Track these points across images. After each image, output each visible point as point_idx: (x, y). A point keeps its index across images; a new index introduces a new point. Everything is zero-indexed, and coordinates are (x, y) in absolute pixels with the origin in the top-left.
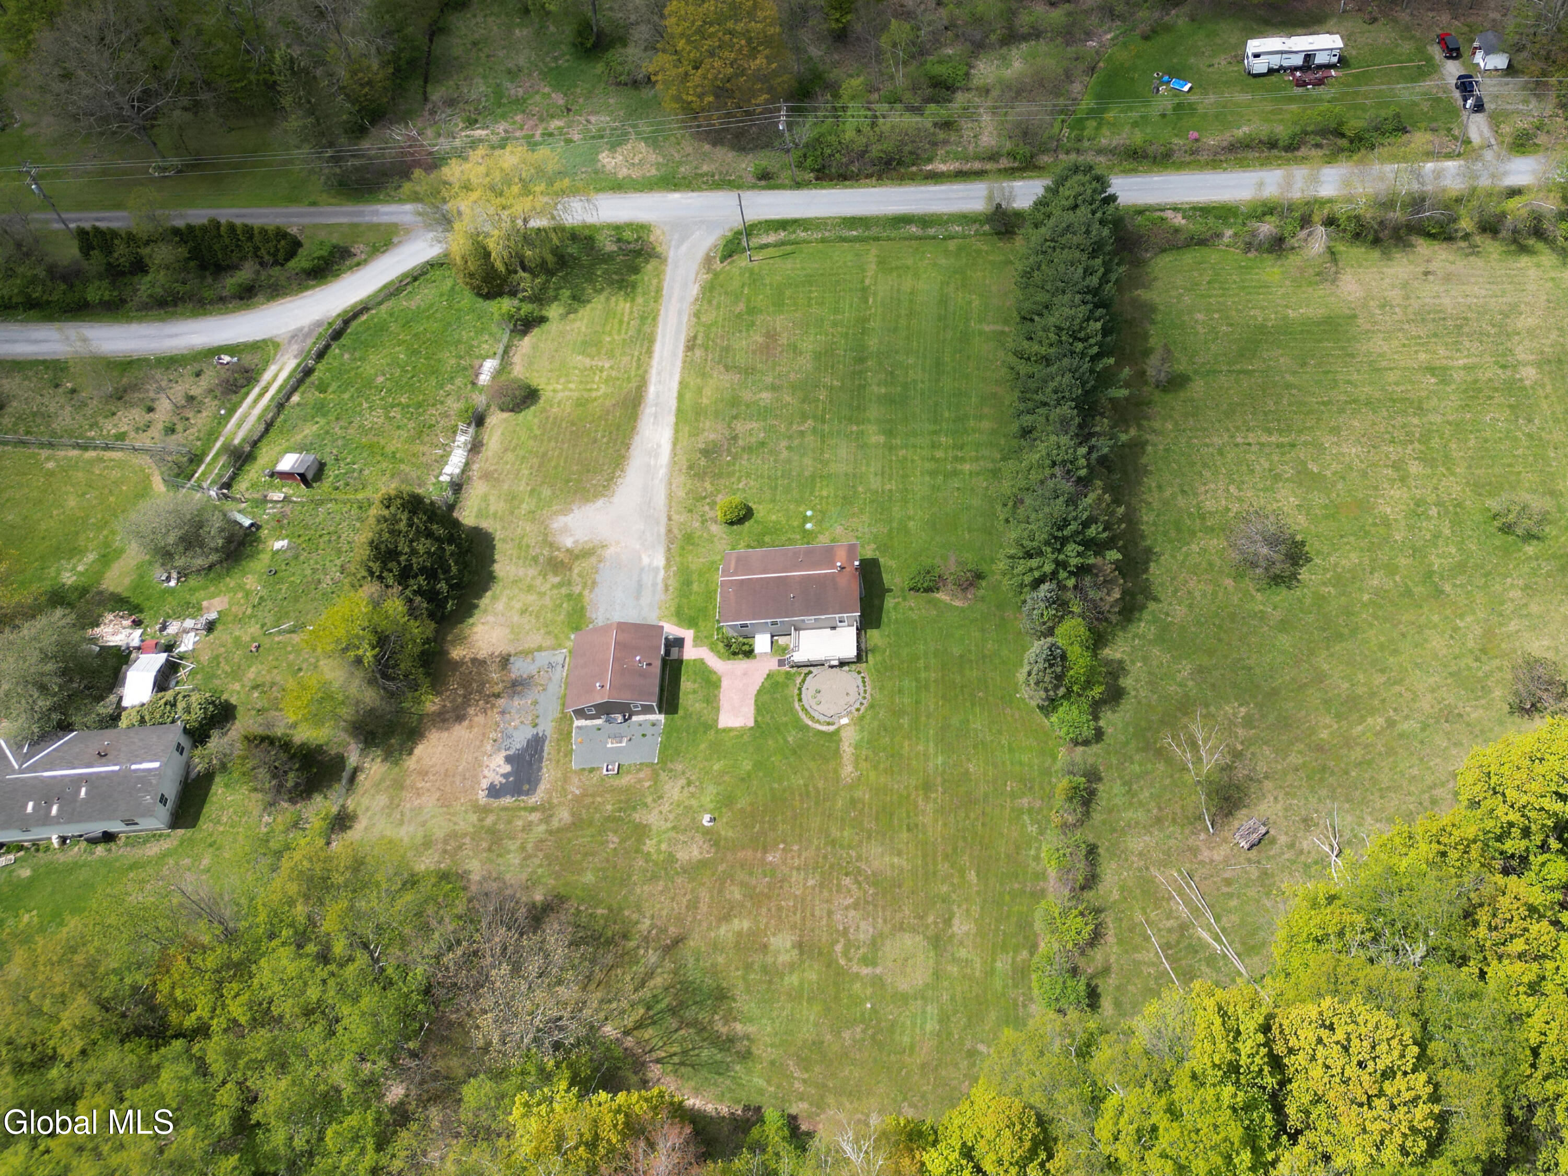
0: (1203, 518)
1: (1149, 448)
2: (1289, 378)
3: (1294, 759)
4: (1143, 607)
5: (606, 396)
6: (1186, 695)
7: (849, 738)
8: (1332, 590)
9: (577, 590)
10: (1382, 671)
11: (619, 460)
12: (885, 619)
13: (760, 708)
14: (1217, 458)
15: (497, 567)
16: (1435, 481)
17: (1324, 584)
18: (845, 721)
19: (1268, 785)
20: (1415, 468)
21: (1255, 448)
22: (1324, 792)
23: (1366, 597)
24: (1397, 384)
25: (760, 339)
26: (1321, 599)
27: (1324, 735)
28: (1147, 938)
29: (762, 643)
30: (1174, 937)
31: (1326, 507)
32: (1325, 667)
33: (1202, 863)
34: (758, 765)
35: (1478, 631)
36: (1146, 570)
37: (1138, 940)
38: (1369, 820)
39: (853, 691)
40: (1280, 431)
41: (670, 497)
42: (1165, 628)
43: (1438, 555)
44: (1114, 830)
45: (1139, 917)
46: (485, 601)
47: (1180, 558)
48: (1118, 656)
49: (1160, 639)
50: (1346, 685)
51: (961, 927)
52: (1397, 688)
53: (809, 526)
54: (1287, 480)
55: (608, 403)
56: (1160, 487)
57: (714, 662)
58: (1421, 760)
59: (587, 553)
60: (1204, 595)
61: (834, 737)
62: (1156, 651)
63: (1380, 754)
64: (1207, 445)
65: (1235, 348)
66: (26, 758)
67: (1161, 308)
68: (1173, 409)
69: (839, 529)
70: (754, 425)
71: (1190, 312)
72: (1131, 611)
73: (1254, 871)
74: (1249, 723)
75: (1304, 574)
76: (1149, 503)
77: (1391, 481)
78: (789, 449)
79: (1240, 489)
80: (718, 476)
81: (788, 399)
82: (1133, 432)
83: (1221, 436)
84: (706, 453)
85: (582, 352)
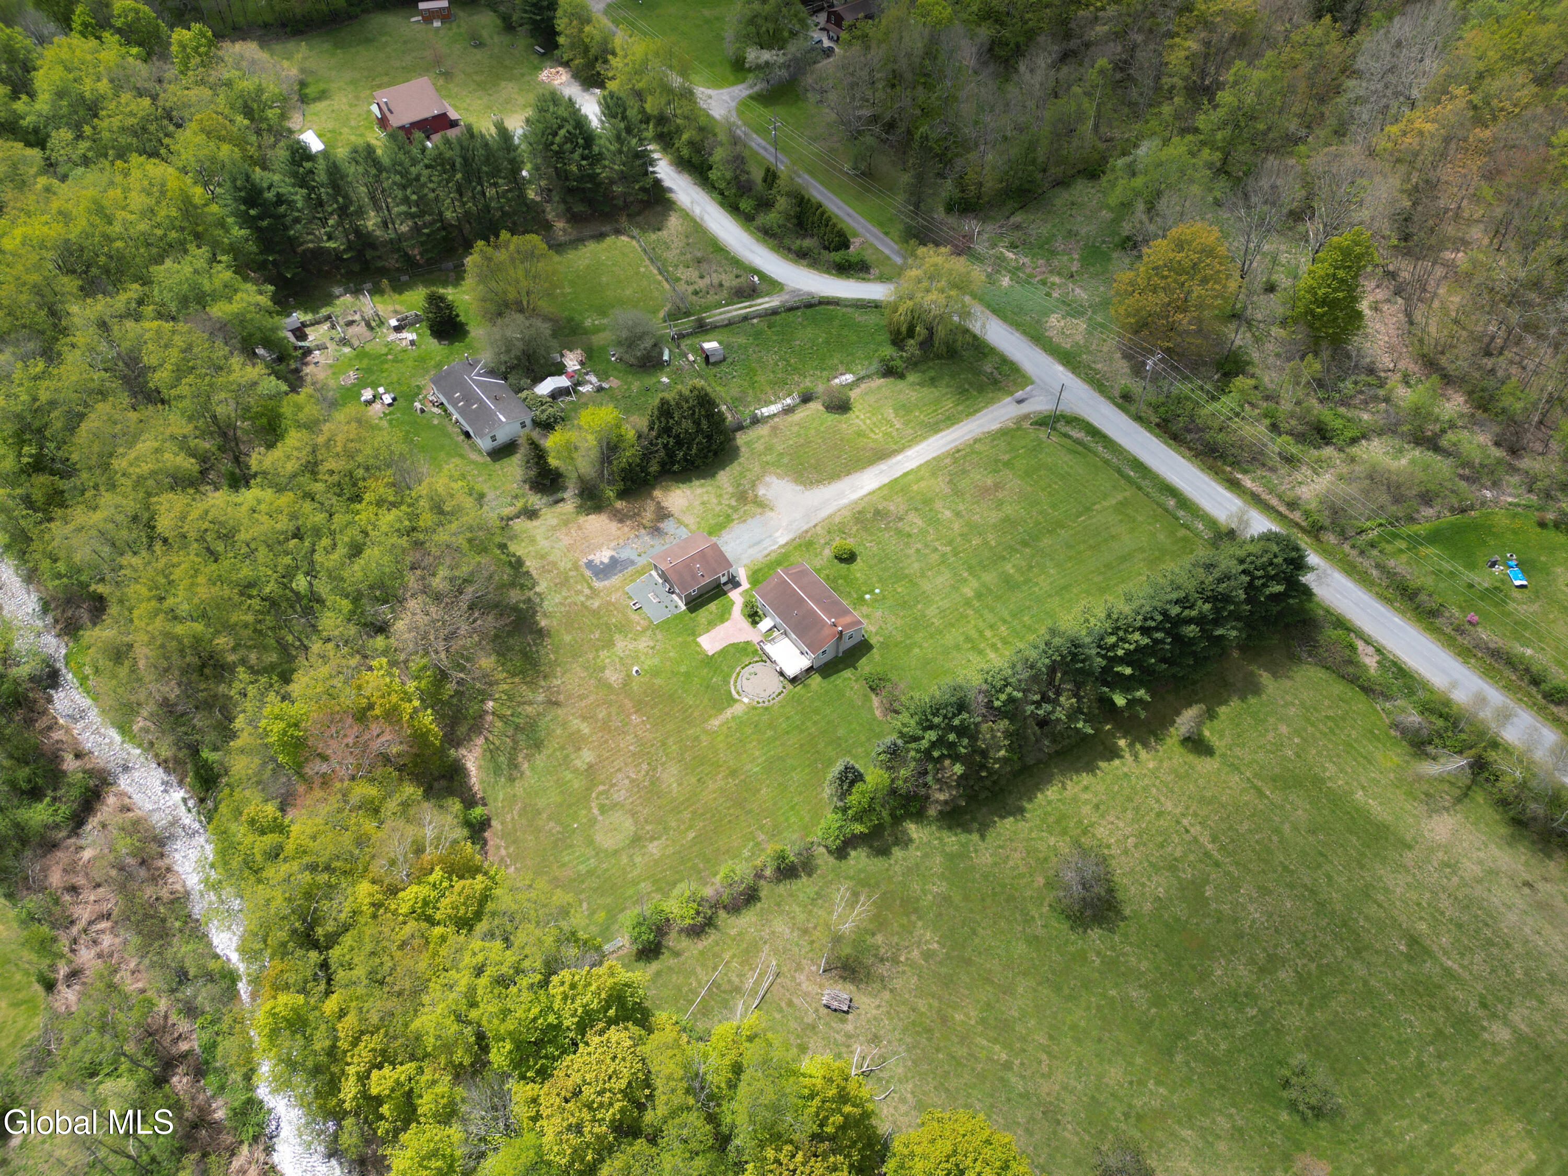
0: (1085, 832)
1: (1117, 762)
2: (1287, 828)
3: (922, 1005)
4: (969, 832)
5: (875, 441)
6: (918, 900)
7: (738, 709)
8: (1098, 961)
9: (735, 516)
10: (1051, 1037)
11: (834, 476)
12: (832, 678)
13: (723, 652)
14: (1153, 815)
15: (722, 473)
16: (1287, 999)
17: (1098, 954)
18: (746, 700)
19: (887, 995)
20: (1285, 975)
21: (1187, 837)
22: (909, 1040)
23: (1113, 992)
24: (1367, 918)
25: (989, 482)
26: (1081, 957)
27: (958, 1017)
28: (715, 969)
29: (766, 624)
30: (726, 987)
31: (1177, 920)
32: (1020, 990)
33: (793, 978)
34: (687, 674)
35: (1156, 1103)
36: (1002, 817)
37: (710, 964)
38: (910, 1086)
39: (768, 692)
40: (1222, 848)
41: (830, 516)
42: (963, 855)
43: (1206, 1036)
44: (778, 905)
45: (727, 956)
46: (696, 483)
47: (1033, 835)
48: (915, 836)
49: (951, 858)
50: (1016, 1015)
51: (654, 848)
52: (1044, 1057)
53: (867, 597)
54: (1178, 877)
55: (872, 445)
56: (1086, 788)
57: (737, 611)
58: (992, 1106)
59: (762, 505)
60: (1014, 869)
61: (731, 701)
62: (938, 859)
63: (973, 1070)
64: (1158, 801)
65: (1277, 770)
66: (479, 375)
67: (1264, 697)
68: (1170, 759)
69: (879, 613)
70: (919, 522)
71: (1281, 719)
72: (959, 825)
73: (810, 1018)
74: (928, 955)
75: (1095, 934)
76: (1064, 788)
77: (1252, 961)
78: (918, 551)
79: (1136, 846)
80: (866, 529)
81: (956, 526)
82: (1122, 743)
83: (1176, 806)
84: (877, 513)
85: (895, 409)
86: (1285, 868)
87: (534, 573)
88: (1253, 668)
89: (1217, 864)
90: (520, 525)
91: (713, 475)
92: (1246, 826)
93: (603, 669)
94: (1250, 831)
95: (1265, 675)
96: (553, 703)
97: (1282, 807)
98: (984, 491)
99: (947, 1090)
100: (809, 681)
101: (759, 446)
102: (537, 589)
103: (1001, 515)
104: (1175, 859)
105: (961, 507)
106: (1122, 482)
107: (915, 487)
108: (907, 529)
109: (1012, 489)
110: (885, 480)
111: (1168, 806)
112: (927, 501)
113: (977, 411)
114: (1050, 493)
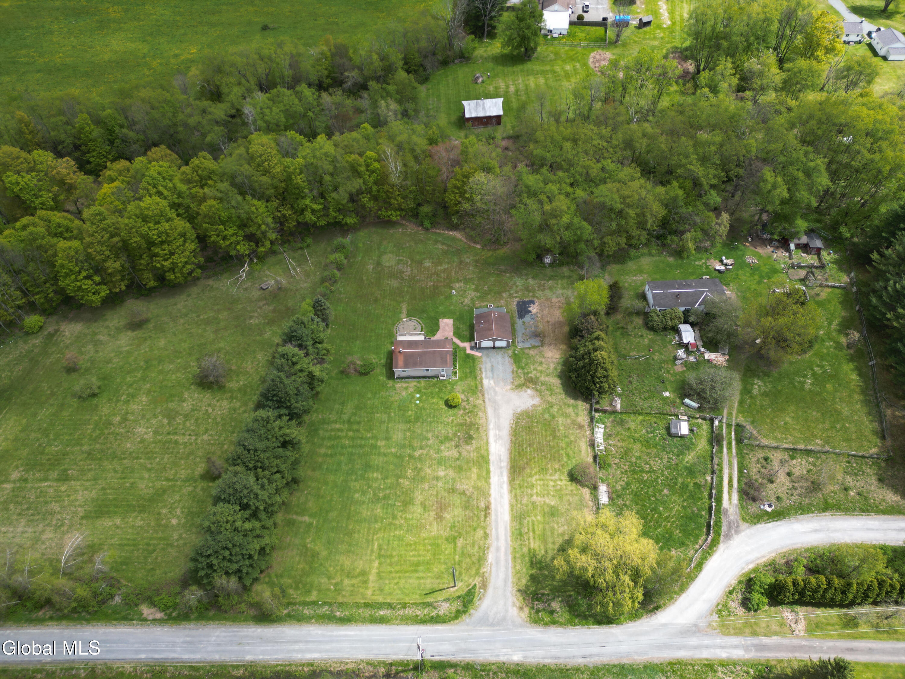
0: (231, 397)
5: (531, 476)
6: (271, 326)
7: (403, 315)
9: (520, 371)
11: (515, 433)
13: (437, 325)
14: (210, 428)
15: (559, 382)
16: (112, 413)
18: (405, 320)
20: (117, 419)
21: (188, 433)
22: (235, 297)
31: (172, 401)
38: (225, 289)
40: (171, 441)
41: (485, 412)
43: (136, 377)
51: (371, 267)
53: (418, 396)
54: (182, 415)
55: (529, 471)
57: (456, 341)
59: (519, 386)
60: (247, 362)
61: (409, 316)
64: (211, 435)
65: (165, 497)
66: (706, 296)
69: (404, 394)
70: (447, 454)
71: (178, 525)
74: (251, 317)
75: (198, 371)
77: (133, 413)
78: (428, 439)
79: (207, 411)
80: (463, 424)
81: (428, 471)
83: (202, 440)
84: (471, 438)
85: (552, 507)
87: (543, 282)
89: (169, 434)
91: (560, 377)
92: (166, 460)
93: (465, 283)
94: (163, 459)
96: (461, 263)
98: (442, 508)
101: (570, 410)
103: (418, 502)
104: (187, 420)
105: (440, 484)
106: (381, 599)
107: (475, 470)
108: (447, 445)
109: (430, 525)
110: (492, 458)
111: (205, 437)
112: (460, 469)
113: (515, 558)
114: (411, 545)
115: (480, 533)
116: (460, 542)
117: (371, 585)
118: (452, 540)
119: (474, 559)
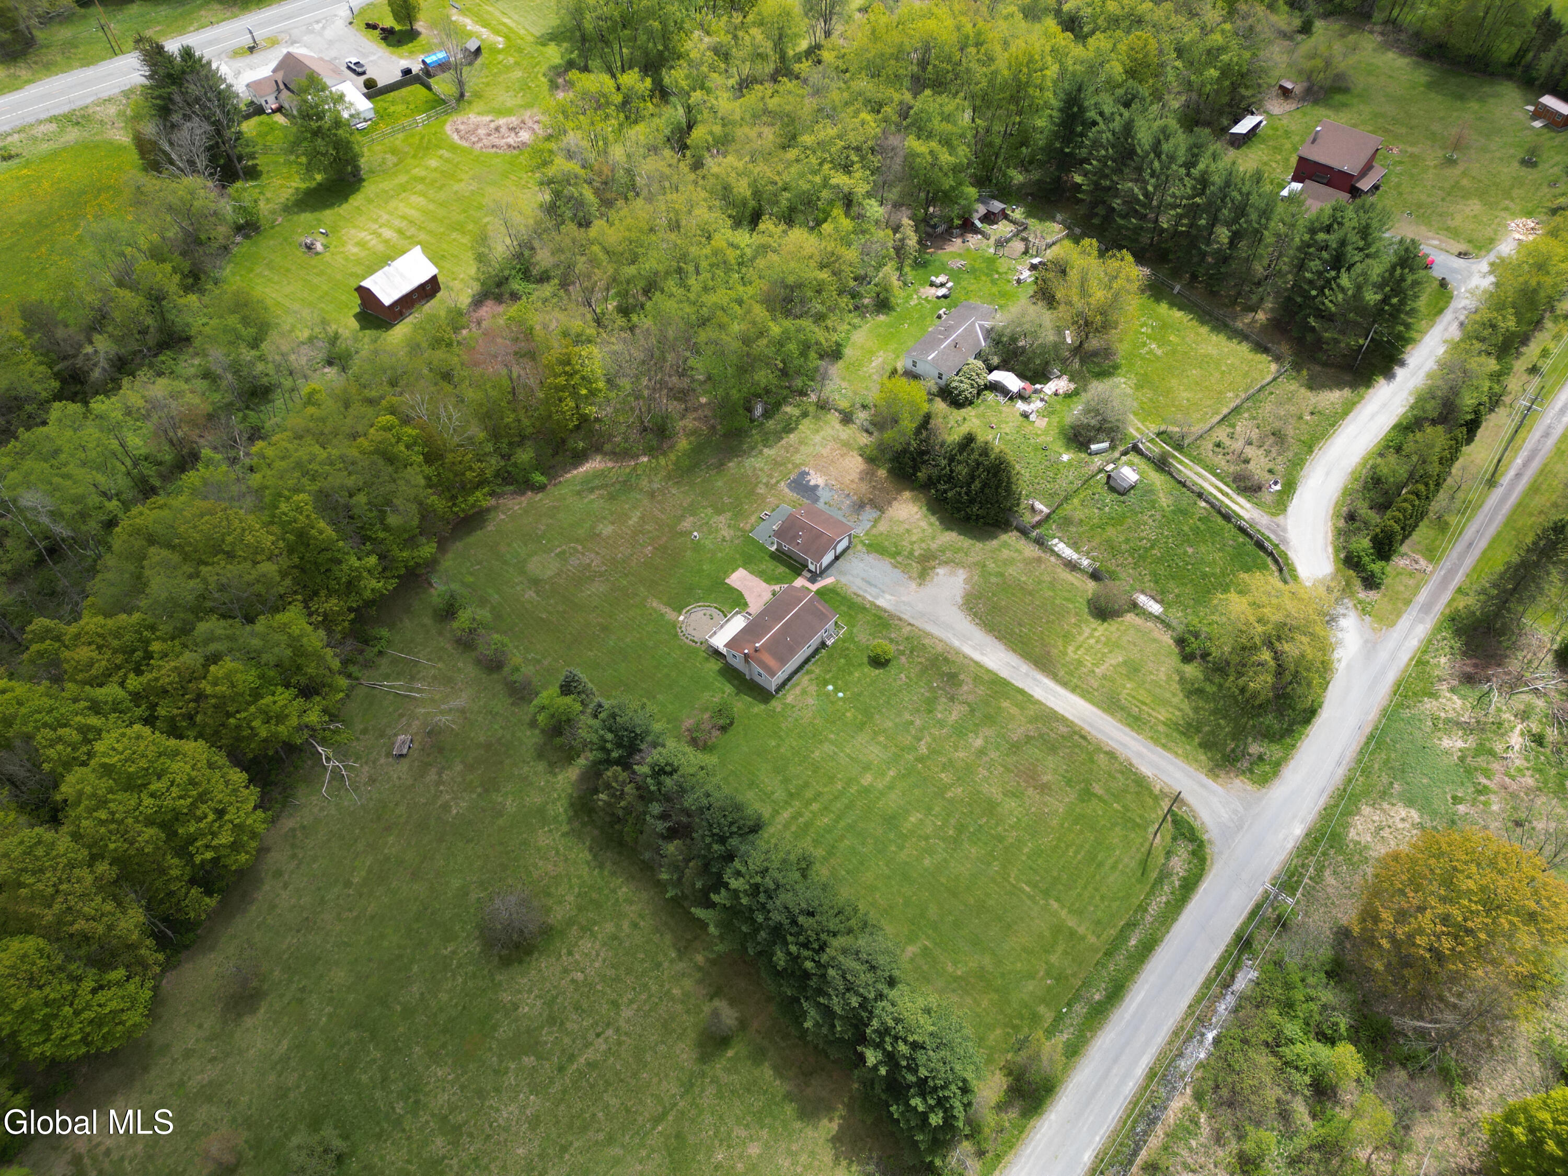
0: (583, 929)
1: (673, 954)
2: (616, 1151)
3: (401, 809)
4: (570, 821)
5: (1065, 654)
6: (498, 790)
7: (670, 615)
8: (445, 952)
9: (899, 558)
10: (372, 917)
11: (990, 627)
12: (720, 678)
13: (732, 589)
14: (614, 996)
16: (414, 1146)
17: (454, 952)
18: (682, 619)
19: (409, 782)
20: (439, 1145)
21: (591, 1036)
22: (371, 805)
23: (415, 968)
25: (1046, 778)
26: (449, 937)
27: (391, 839)
28: (429, 660)
30: (415, 671)
31: (495, 1028)
32: (415, 887)
34: (700, 571)
35: (312, 1015)
36: (591, 849)
37: (433, 656)
38: (333, 812)
39: (693, 633)
40: (581, 1074)
41: (928, 635)
42: (544, 820)
43: (374, 1061)
44: (485, 689)
45: (440, 665)
47: (575, 880)
48: (562, 777)
49: (541, 812)
50: (393, 886)
51: (530, 594)
52: (355, 913)
53: (830, 688)
54: (542, 1027)
55: (1054, 652)
56: (635, 926)
57: (782, 587)
58: (314, 877)
59: (923, 575)
60: (535, 866)
61: (679, 609)
62: (538, 800)
63: (345, 858)
64: (631, 1002)
65: (691, 1139)
66: (981, 327)
67: (798, 1125)
68: (688, 1012)
69: (811, 701)
70: (954, 717)
71: (767, 1146)
72: (576, 812)
73: (389, 732)
74: (446, 807)
75: (475, 947)
76: (631, 903)
77: (453, 1109)
79: (573, 981)
80: (924, 670)
81: (962, 754)
82: (700, 959)
83: (628, 1021)
84: (953, 676)
85: (1125, 663)
86: (564, 1149)
87: (783, 442)
88: (841, 1110)
89: (561, 1069)
90: (834, 418)
91: (949, 528)
92: (613, 1101)
93: (693, 514)
94: (607, 1106)
95: (834, 1126)
96: (652, 495)
97: (643, 1146)
98: (1031, 776)
99: (329, 840)
100: (713, 660)
101: (1006, 553)
102: (766, 450)
103: (1000, 797)
104: (562, 1023)
105: (993, 755)
106: (1113, 932)
107: (1005, 704)
108: (940, 708)
109: (1045, 804)
110: (1004, 673)
111: (627, 1013)
112: (989, 719)
113: (1164, 746)
114: (1057, 847)
115: (1102, 759)
116: (1098, 789)
117: (1081, 930)
118: (1086, 795)
119: (1133, 788)
